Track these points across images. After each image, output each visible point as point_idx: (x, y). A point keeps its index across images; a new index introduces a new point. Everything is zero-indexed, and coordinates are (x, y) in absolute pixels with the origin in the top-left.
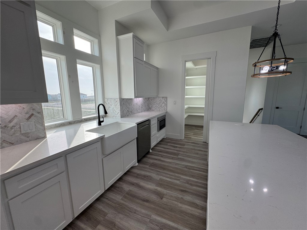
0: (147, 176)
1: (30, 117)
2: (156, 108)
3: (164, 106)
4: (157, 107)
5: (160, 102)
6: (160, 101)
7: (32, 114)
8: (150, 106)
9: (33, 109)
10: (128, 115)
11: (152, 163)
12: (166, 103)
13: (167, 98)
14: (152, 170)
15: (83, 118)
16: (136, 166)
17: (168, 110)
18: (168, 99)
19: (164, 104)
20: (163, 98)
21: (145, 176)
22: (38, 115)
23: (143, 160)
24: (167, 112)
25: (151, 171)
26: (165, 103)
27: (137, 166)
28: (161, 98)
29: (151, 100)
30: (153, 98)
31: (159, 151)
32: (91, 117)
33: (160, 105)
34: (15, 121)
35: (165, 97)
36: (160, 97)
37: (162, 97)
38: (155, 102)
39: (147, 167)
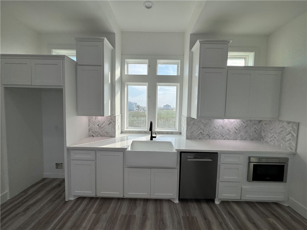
0: (163, 223)
1: (110, 124)
2: (272, 139)
3: (290, 140)
4: (275, 139)
5: (282, 131)
6: (282, 129)
7: (111, 122)
8: (263, 134)
9: (112, 119)
10: (200, 139)
11: (192, 218)
12: (295, 135)
13: (298, 124)
14: (179, 223)
15: (156, 130)
16: (173, 202)
17: (299, 151)
18: (301, 127)
19: (290, 135)
20: (289, 123)
21: (162, 220)
22: (113, 123)
23: (190, 204)
24: (295, 154)
25: (176, 223)
26: (293, 135)
27: (175, 203)
28: (285, 124)
29: (265, 124)
30: (270, 121)
31: (230, 214)
32: (164, 131)
33: (282, 135)
34: (104, 124)
35: (293, 123)
36: (283, 122)
37: (287, 122)
38: (272, 129)
39: (181, 214)
